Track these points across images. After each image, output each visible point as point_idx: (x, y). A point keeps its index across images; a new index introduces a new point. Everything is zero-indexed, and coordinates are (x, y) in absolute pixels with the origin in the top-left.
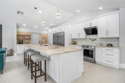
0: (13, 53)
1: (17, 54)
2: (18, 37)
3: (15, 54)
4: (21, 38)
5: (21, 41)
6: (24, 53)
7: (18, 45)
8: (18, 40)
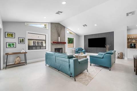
0: (123, 56)
1: (128, 59)
2: (130, 40)
3: (126, 58)
4: (134, 41)
5: (133, 45)
6: (133, 59)
7: (129, 49)
8: (129, 44)
